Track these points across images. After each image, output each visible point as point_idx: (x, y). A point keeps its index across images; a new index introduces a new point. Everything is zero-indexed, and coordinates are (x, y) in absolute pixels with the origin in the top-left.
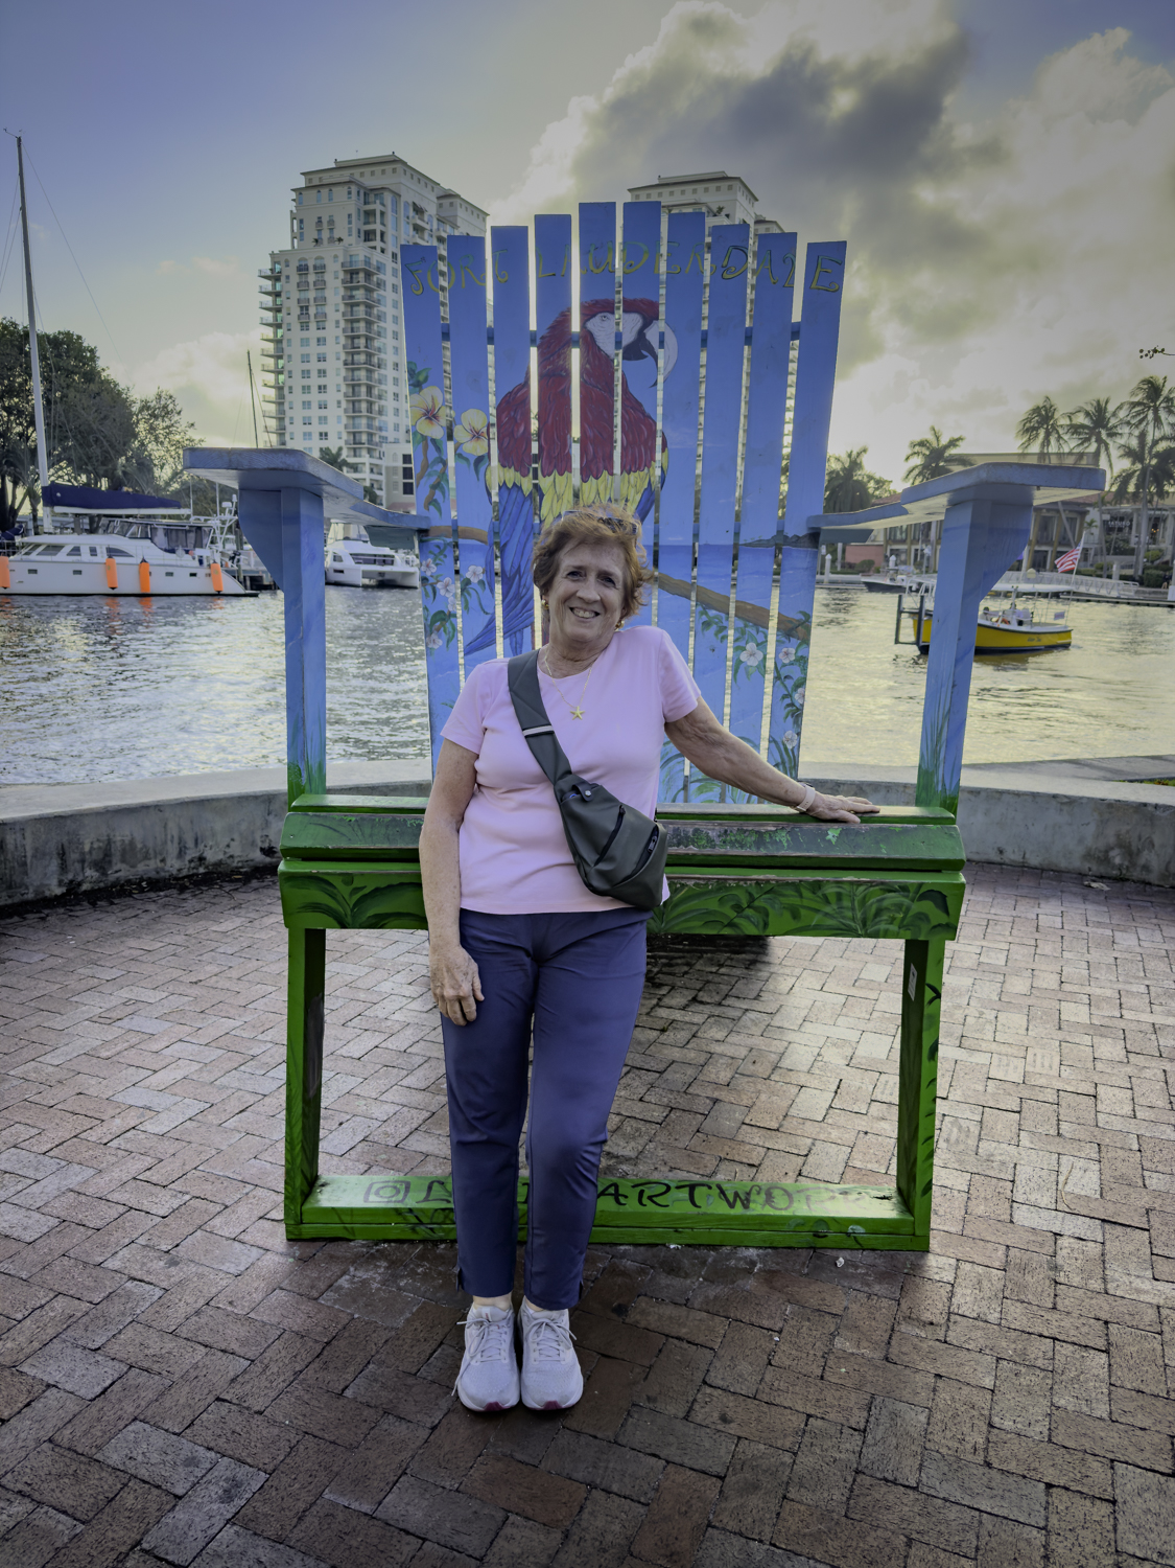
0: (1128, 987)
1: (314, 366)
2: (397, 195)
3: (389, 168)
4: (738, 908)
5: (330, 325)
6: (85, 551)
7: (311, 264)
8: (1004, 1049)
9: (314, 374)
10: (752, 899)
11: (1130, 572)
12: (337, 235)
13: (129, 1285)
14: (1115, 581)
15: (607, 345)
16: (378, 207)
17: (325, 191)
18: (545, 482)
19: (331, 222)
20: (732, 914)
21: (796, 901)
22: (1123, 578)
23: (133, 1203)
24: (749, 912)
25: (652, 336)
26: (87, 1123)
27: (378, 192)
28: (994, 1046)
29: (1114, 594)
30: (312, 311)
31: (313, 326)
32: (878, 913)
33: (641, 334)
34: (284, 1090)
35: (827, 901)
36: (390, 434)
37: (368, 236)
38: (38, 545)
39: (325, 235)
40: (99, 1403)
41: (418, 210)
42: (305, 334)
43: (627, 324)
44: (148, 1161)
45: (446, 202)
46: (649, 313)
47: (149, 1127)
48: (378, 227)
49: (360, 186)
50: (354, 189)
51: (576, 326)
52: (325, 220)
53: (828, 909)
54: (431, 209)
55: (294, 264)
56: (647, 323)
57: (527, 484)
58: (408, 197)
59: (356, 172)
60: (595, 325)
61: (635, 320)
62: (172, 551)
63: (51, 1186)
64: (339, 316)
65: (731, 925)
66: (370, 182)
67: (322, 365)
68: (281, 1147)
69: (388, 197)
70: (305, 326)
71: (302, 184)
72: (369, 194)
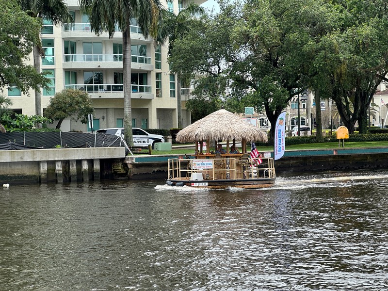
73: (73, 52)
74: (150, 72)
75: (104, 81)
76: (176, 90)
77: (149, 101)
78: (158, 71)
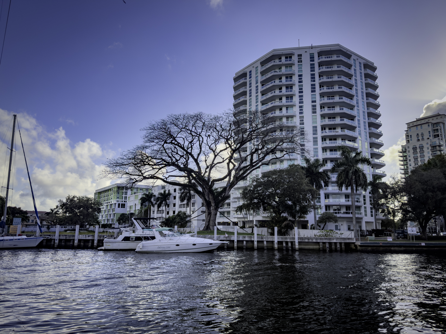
3: (439, 117)
7: (418, 146)
12: (426, 137)
16: (439, 128)
17: (420, 127)
19: (422, 134)
27: (438, 124)
30: (419, 159)
37: (436, 136)
39: (420, 138)
48: (439, 133)
52: (420, 134)
55: (411, 147)
66: (433, 122)
69: (441, 124)
72: (435, 125)
73: (328, 198)
74: (361, 206)
75: (342, 209)
76: (373, 214)
77: (361, 218)
78: (365, 206)
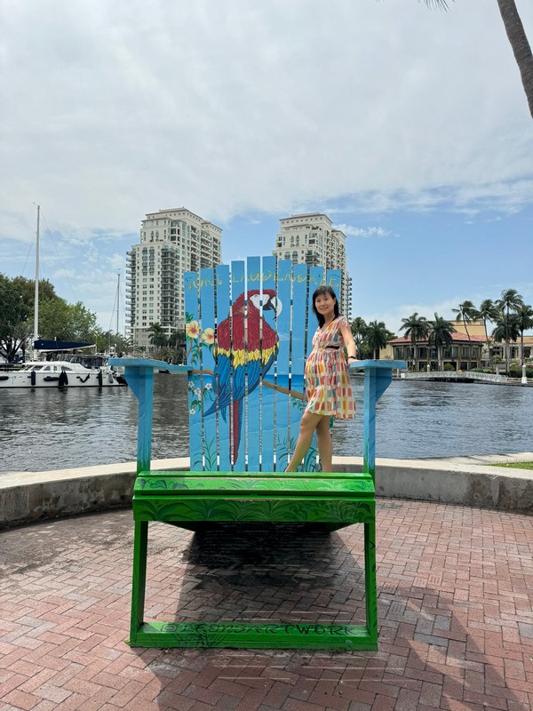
0: (475, 551)
1: (148, 289)
2: (184, 223)
3: (181, 213)
4: (296, 511)
5: (156, 273)
6: (52, 368)
7: (148, 250)
8: (420, 575)
9: (148, 293)
10: (301, 507)
11: (504, 371)
12: (160, 238)
13: (73, 664)
14: (497, 375)
15: (257, 304)
16: (177, 228)
17: (155, 222)
18: (234, 353)
19: (157, 233)
20: (294, 513)
21: (317, 508)
22: (501, 374)
23: (72, 635)
24: (300, 512)
25: (273, 301)
26: (53, 607)
27: (177, 222)
28: (416, 574)
29: (498, 381)
30: (148, 268)
31: (148, 274)
32: (346, 512)
33: (269, 301)
34: (131, 593)
35: (328, 508)
36: (180, 316)
37: (173, 239)
38: (31, 366)
39: (155, 238)
40: (62, 704)
41: (194, 229)
42: (145, 277)
43: (264, 298)
44: (78, 620)
45: (205, 226)
46: (272, 294)
47: (78, 608)
48: (177, 235)
49: (170, 219)
50: (167, 221)
51: (246, 299)
52: (155, 233)
53: (328, 511)
54: (199, 228)
55: (141, 249)
56: (271, 298)
57: (228, 354)
58: (189, 224)
59: (168, 214)
60: (252, 298)
61: (267, 297)
62: (90, 368)
63: (41, 629)
64: (159, 270)
65: (294, 517)
66: (173, 218)
67: (152, 289)
68: (130, 615)
69: (181, 224)
70: (145, 274)
71: (146, 218)
72: (174, 222)
